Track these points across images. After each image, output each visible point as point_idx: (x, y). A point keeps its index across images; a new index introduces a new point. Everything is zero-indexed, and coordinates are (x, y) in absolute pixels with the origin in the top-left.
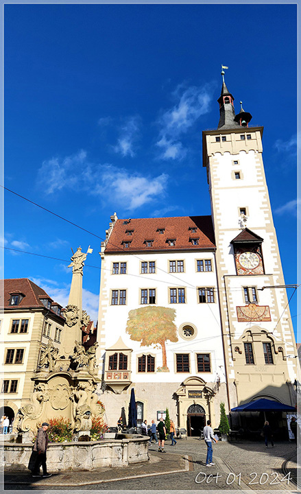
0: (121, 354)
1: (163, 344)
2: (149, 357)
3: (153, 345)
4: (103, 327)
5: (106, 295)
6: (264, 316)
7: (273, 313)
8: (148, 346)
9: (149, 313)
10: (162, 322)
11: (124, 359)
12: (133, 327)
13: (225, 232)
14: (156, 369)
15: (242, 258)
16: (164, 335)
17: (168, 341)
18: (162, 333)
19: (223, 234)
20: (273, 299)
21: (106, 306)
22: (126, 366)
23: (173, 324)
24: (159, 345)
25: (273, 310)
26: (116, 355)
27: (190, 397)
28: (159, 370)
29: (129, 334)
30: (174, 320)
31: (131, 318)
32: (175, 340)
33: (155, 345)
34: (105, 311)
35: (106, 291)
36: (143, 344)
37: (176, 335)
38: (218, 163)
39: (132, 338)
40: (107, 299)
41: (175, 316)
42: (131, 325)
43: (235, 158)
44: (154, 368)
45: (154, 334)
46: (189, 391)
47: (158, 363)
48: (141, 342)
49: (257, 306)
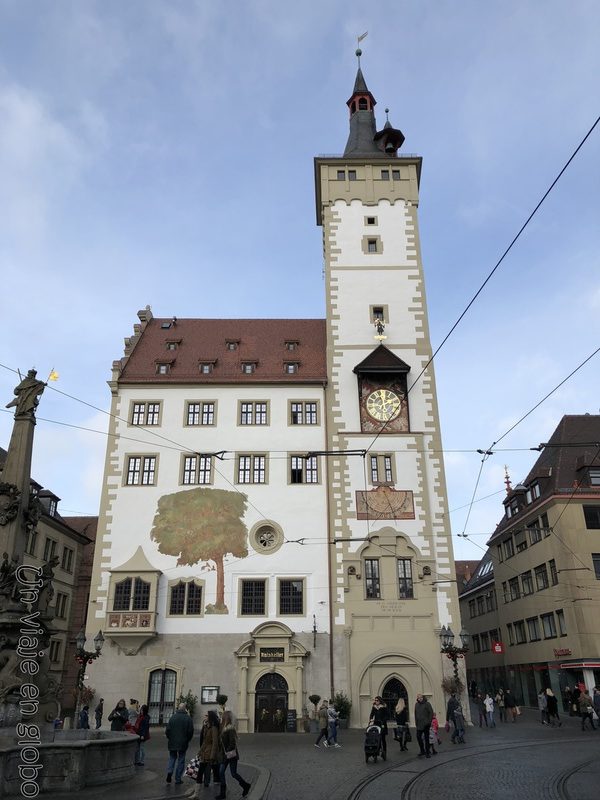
0: (139, 581)
1: (219, 561)
2: (192, 585)
3: (201, 563)
5: (117, 466)
6: (403, 510)
7: (419, 504)
8: (191, 565)
9: (196, 502)
10: (221, 519)
11: (143, 589)
12: (165, 529)
13: (344, 351)
14: (204, 609)
15: (371, 402)
16: (223, 543)
17: (230, 556)
18: (218, 540)
19: (341, 354)
20: (421, 479)
21: (115, 487)
22: (147, 603)
23: (241, 523)
24: (212, 563)
25: (420, 499)
26: (128, 581)
27: (263, 659)
28: (210, 610)
29: (157, 541)
30: (242, 515)
31: (162, 510)
32: (241, 553)
33: (204, 563)
35: (117, 459)
36: (181, 562)
37: (244, 543)
38: (339, 220)
39: (162, 550)
40: (118, 474)
41: (246, 508)
42: (162, 525)
43: (371, 212)
44: (199, 607)
45: (205, 543)
46: (263, 650)
47: (209, 598)
48: (180, 557)
49: (394, 490)
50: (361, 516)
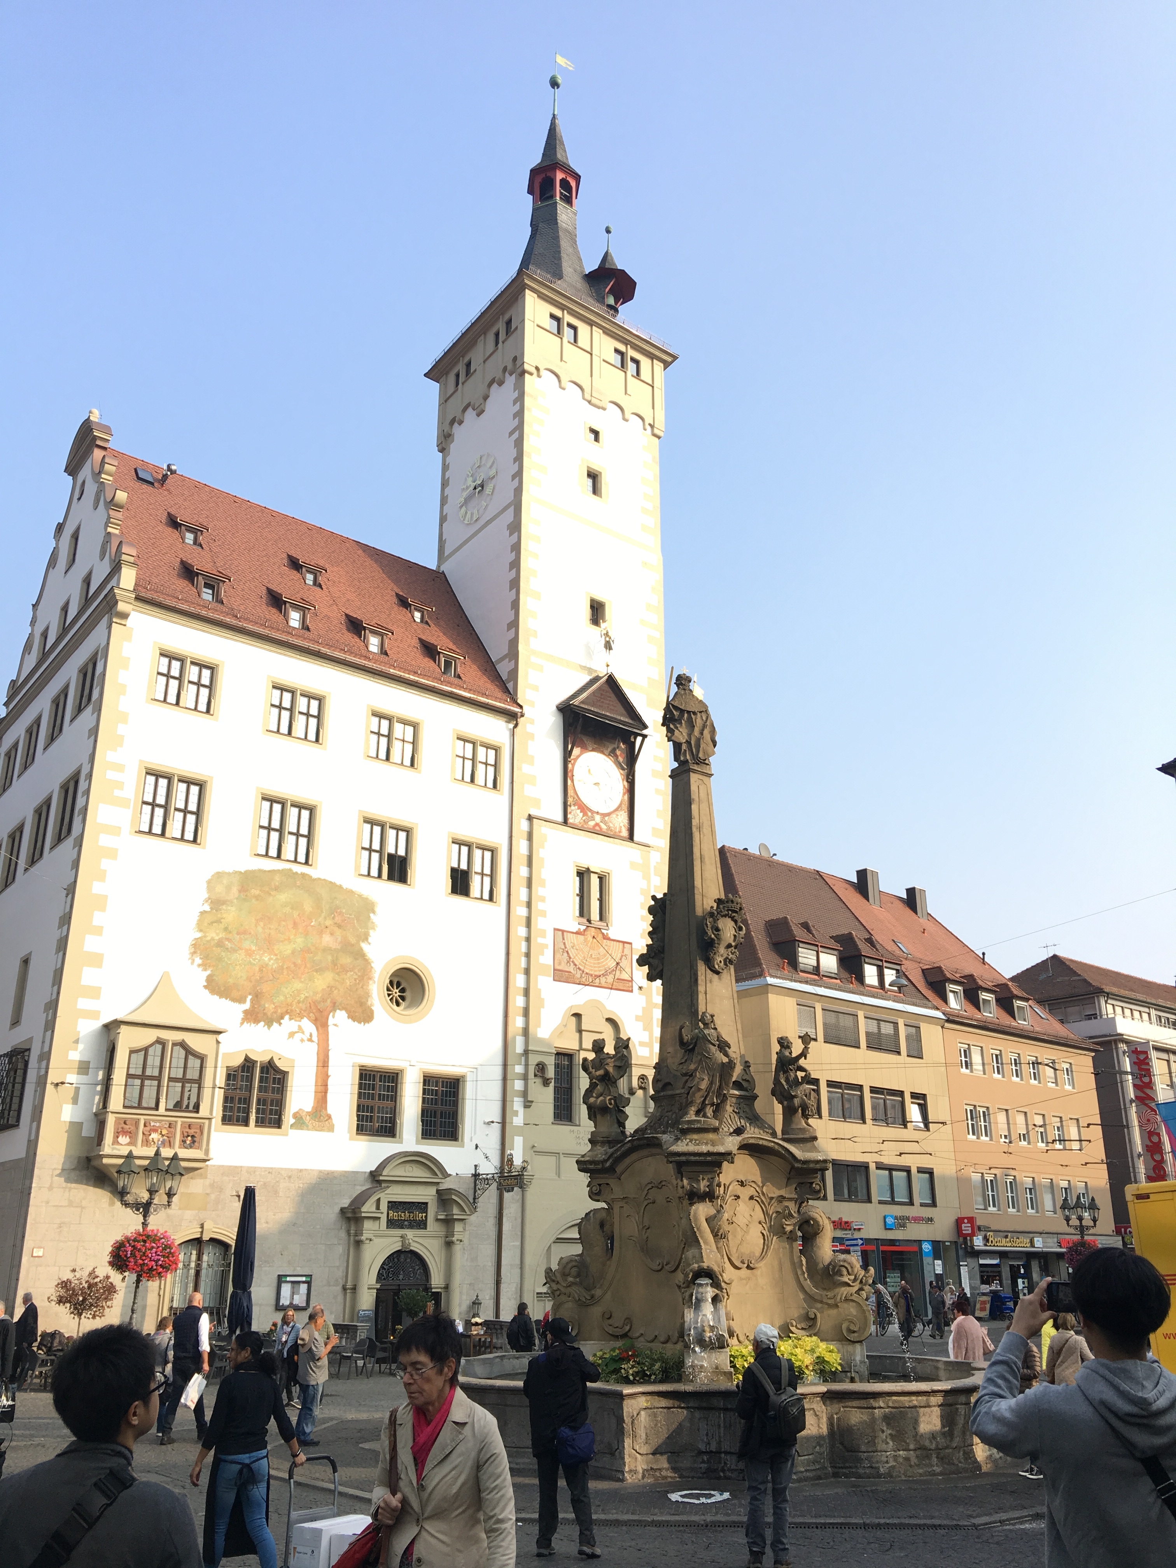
1: (321, 1024)
2: (269, 1067)
3: (288, 1025)
4: (98, 919)
5: (120, 785)
8: (269, 1024)
9: (283, 897)
10: (327, 940)
12: (220, 944)
13: (547, 665)
14: (288, 1119)
16: (330, 989)
17: (341, 1017)
18: (321, 982)
19: (541, 669)
21: (115, 831)
22: (200, 1098)
23: (361, 955)
24: (308, 1026)
26: (159, 1045)
27: (392, 1224)
28: (300, 1122)
29: (204, 966)
30: (366, 938)
31: (215, 903)
32: (363, 1014)
33: (293, 1025)
34: (112, 854)
35: (120, 768)
36: (251, 1016)
37: (368, 995)
38: (546, 411)
39: (213, 986)
40: (122, 803)
41: (373, 926)
42: (214, 935)
43: (595, 418)
44: (281, 1112)
45: (297, 985)
46: (392, 1205)
47: (300, 1097)
48: (247, 1006)
49: (606, 937)
50: (560, 976)
